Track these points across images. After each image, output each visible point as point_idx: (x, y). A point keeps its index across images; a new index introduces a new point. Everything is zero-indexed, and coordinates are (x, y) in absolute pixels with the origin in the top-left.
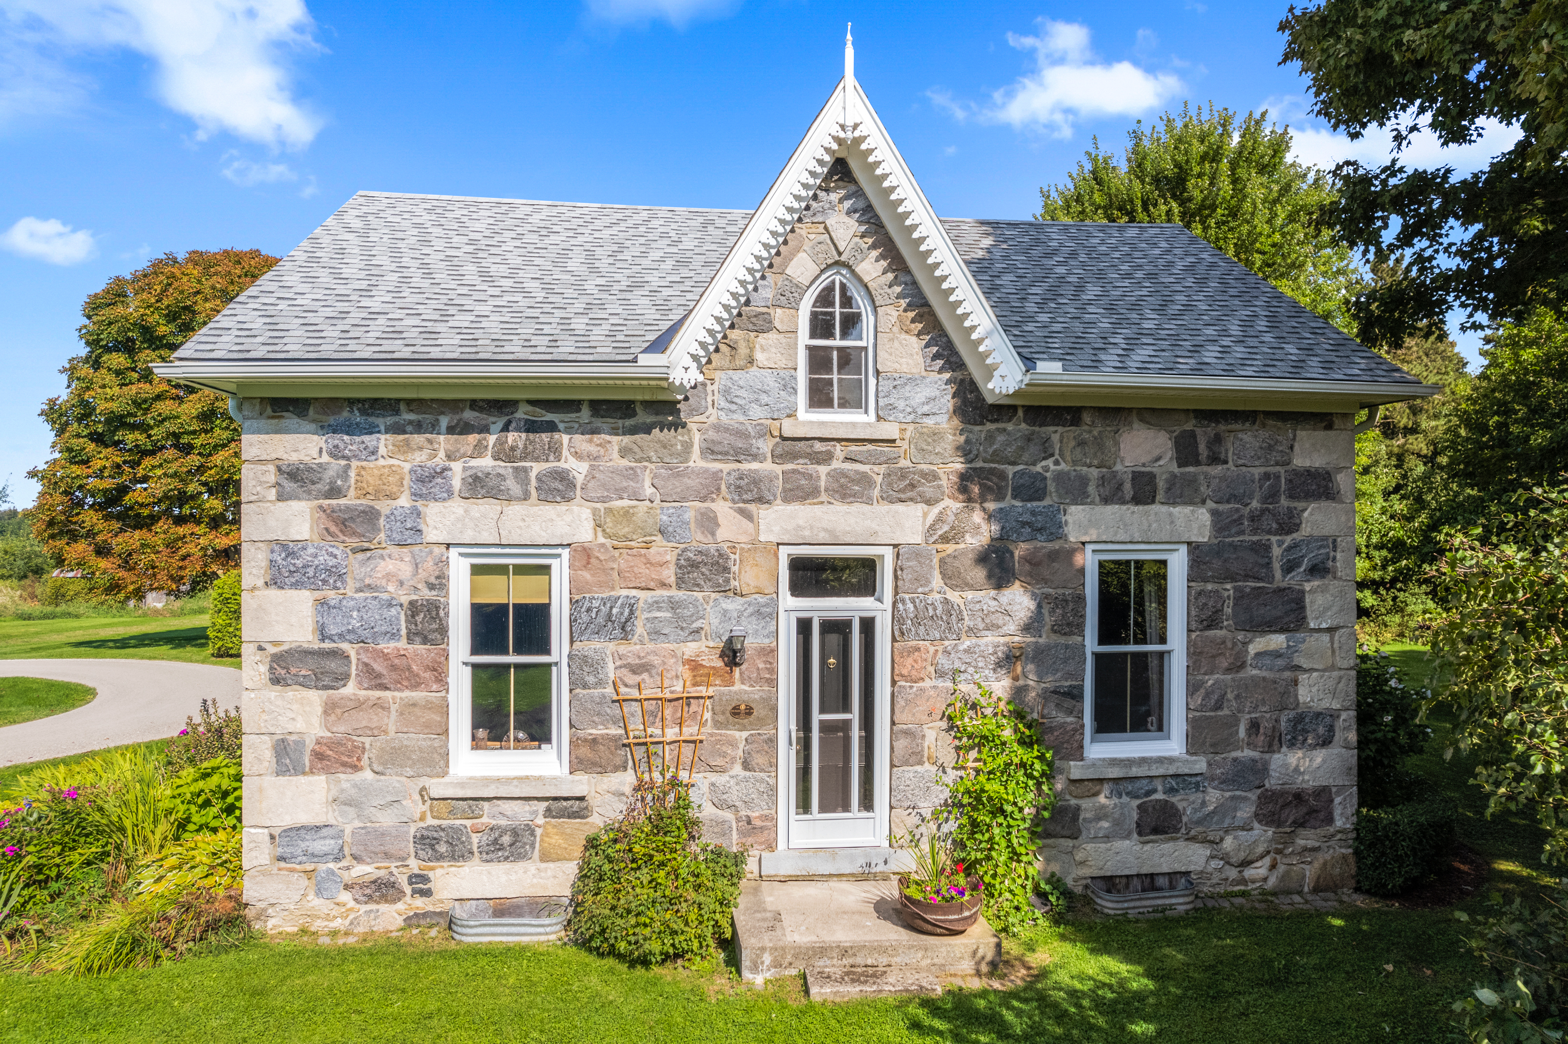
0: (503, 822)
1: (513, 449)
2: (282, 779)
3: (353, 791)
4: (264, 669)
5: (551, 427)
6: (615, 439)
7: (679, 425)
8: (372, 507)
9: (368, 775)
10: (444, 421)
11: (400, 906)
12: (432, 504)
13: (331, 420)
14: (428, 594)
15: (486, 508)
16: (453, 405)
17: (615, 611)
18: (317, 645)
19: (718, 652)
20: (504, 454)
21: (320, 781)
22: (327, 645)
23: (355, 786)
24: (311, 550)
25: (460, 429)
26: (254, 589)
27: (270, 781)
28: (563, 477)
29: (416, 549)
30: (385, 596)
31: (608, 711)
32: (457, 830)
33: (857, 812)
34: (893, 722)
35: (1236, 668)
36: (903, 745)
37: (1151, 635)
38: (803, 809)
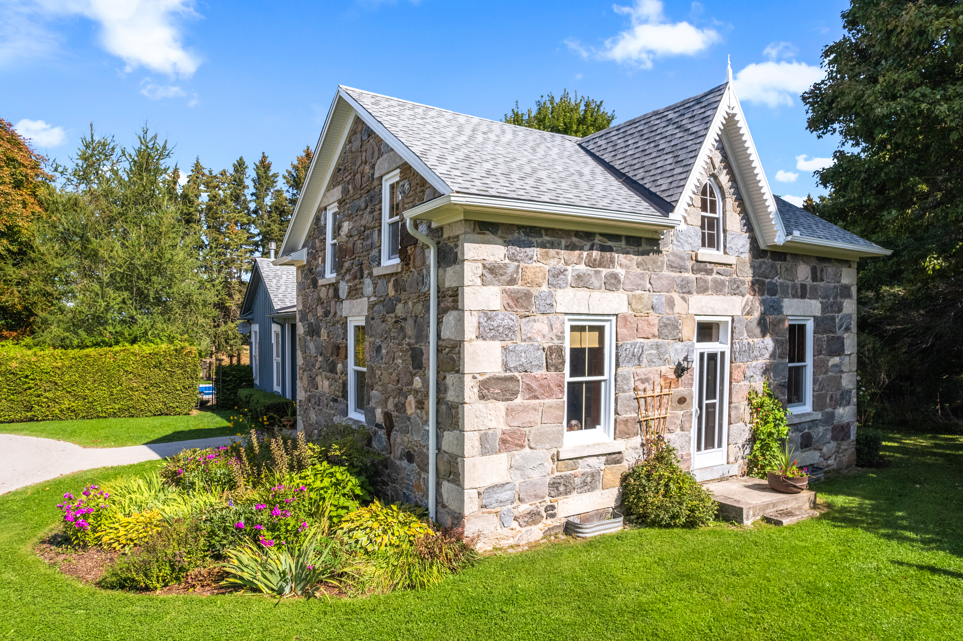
0: (588, 470)
1: (595, 260)
2: (486, 458)
3: (521, 461)
4: (476, 390)
5: (610, 249)
6: (635, 257)
7: (659, 252)
8: (529, 291)
9: (527, 449)
10: (563, 242)
11: (540, 525)
12: (559, 290)
13: (510, 237)
14: (556, 342)
15: (583, 293)
16: (567, 233)
17: (636, 350)
18: (503, 374)
19: (673, 370)
20: (591, 263)
21: (504, 457)
22: (508, 374)
23: (522, 458)
24: (501, 316)
25: (571, 247)
26: (471, 340)
27: (478, 459)
28: (615, 276)
29: (550, 316)
30: (536, 344)
31: (632, 404)
32: (568, 477)
33: (716, 448)
34: (730, 403)
35: (826, 373)
36: (733, 413)
37: (802, 358)
38: (699, 449)
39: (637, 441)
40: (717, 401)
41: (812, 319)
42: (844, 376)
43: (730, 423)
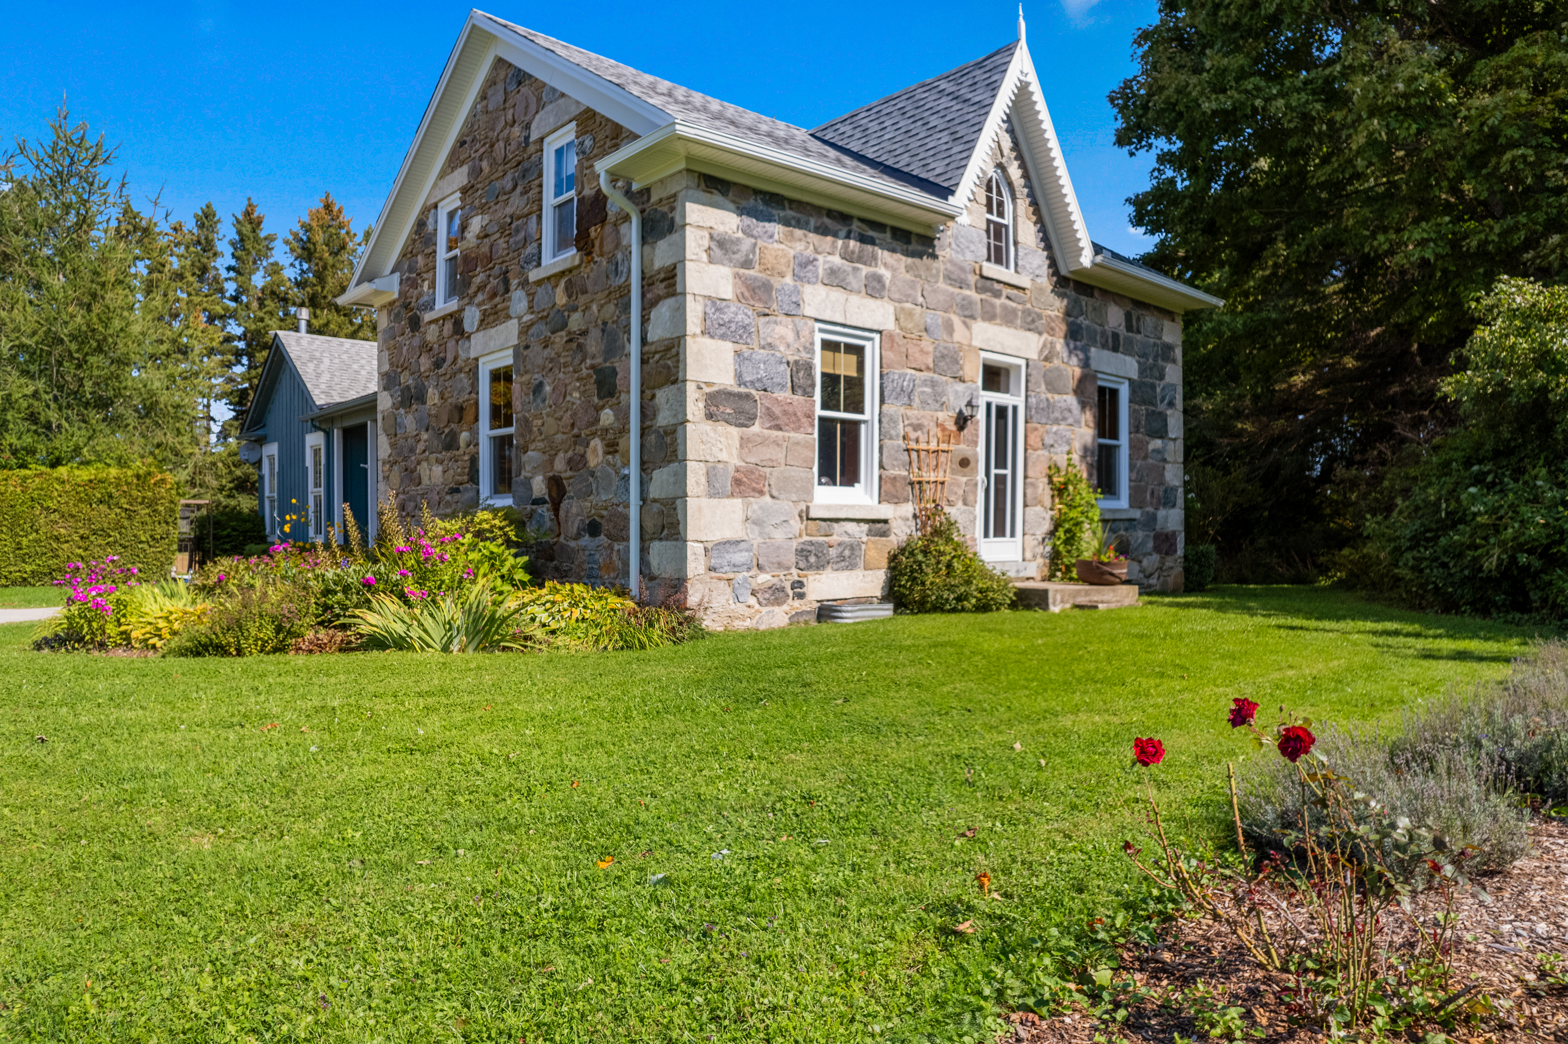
0: (846, 539)
1: (853, 252)
2: (715, 501)
3: (759, 512)
4: (701, 405)
5: (872, 241)
6: (904, 258)
7: (934, 257)
8: (769, 281)
9: (767, 498)
10: (812, 222)
11: (785, 607)
12: (807, 286)
13: (744, 203)
14: (805, 355)
15: (837, 294)
16: (818, 210)
17: (905, 384)
18: (737, 389)
19: (953, 419)
20: (847, 256)
21: (738, 502)
22: (742, 390)
23: (761, 508)
24: (733, 309)
25: (823, 231)
26: (694, 335)
27: (705, 501)
28: (879, 279)
29: (797, 319)
30: (778, 354)
31: (902, 457)
32: (821, 545)
33: (1008, 538)
34: (1026, 477)
35: (1145, 458)
36: (1029, 491)
37: (1114, 435)
38: (986, 535)
39: (908, 509)
40: (1008, 472)
41: (1127, 383)
42: (1168, 467)
43: (1025, 505)
